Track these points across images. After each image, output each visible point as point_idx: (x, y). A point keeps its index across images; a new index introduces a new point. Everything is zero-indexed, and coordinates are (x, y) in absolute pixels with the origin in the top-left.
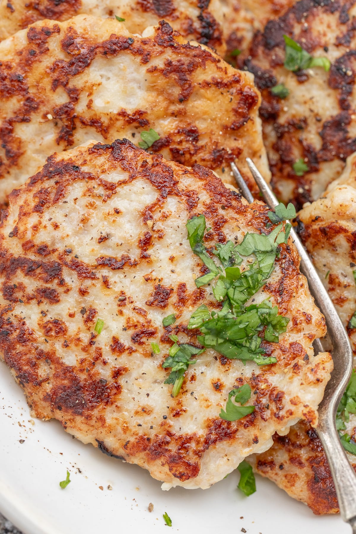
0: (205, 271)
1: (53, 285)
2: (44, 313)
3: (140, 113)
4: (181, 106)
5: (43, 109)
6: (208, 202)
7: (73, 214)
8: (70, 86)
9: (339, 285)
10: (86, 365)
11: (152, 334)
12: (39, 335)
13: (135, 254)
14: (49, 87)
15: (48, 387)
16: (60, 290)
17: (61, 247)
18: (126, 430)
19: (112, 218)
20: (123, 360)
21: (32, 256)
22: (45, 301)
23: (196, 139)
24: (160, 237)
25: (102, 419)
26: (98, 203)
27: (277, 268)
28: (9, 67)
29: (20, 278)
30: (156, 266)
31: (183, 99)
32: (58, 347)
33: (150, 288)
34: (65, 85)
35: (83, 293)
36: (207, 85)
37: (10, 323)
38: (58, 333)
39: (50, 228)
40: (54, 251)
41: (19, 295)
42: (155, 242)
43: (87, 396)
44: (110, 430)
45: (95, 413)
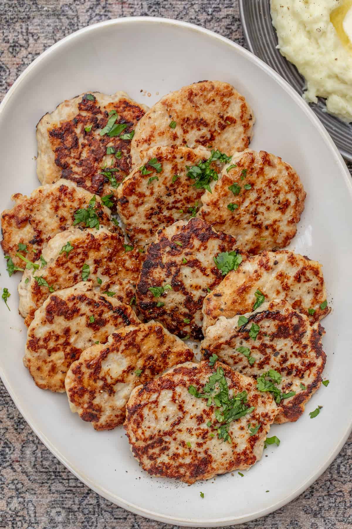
0: (207, 400)
1: (164, 445)
2: (168, 455)
3: (129, 367)
4: (140, 353)
5: (97, 391)
6: (188, 378)
7: (151, 419)
8: (100, 377)
9: (235, 356)
10: (194, 458)
11: (207, 432)
12: (172, 462)
13: (181, 414)
14: (93, 383)
15: (188, 474)
16: (167, 445)
17: (156, 432)
18: (223, 465)
19: (164, 410)
20: (205, 447)
21: (149, 442)
22: (165, 451)
23: (153, 358)
24: (184, 403)
25: (213, 469)
26: (156, 409)
27: (227, 378)
28: (76, 388)
29: (151, 451)
30: (190, 412)
31: (139, 350)
32: (181, 460)
33: (194, 420)
34: (99, 378)
35: (175, 439)
36: (142, 340)
37: (160, 467)
38: (177, 457)
39: (148, 429)
40: (155, 435)
41: (155, 456)
42: (183, 405)
43: (202, 467)
44: (218, 469)
45: (209, 468)
